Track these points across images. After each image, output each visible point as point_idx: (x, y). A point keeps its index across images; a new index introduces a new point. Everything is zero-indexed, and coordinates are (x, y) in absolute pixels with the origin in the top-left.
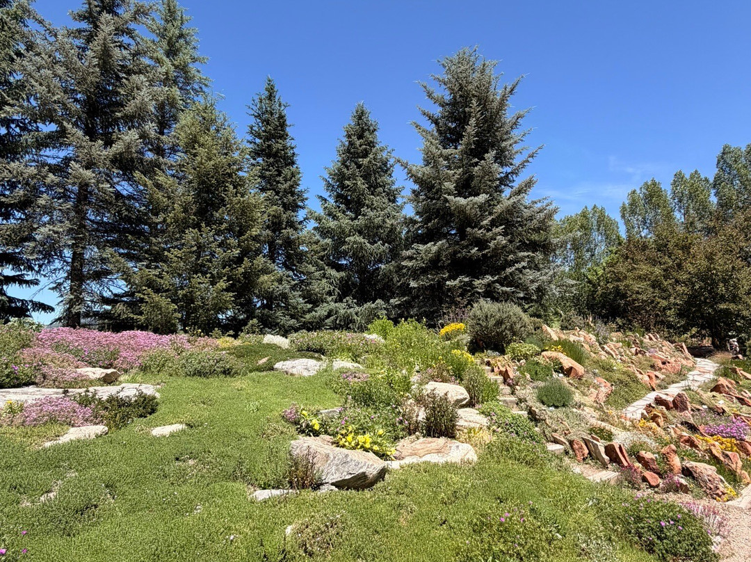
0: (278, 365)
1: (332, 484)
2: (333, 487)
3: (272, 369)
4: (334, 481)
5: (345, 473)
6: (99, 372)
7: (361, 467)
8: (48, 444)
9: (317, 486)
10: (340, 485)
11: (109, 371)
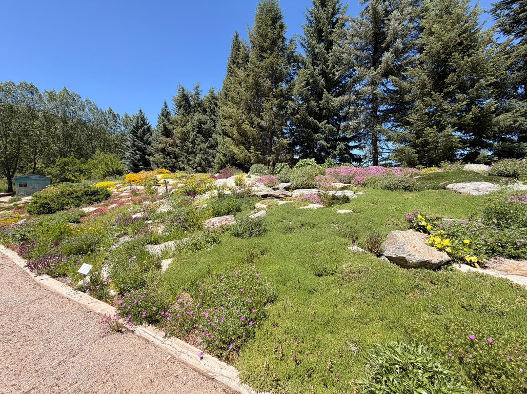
0: (448, 186)
1: (386, 257)
2: (386, 259)
3: (445, 188)
4: (387, 255)
5: (394, 253)
6: (341, 185)
7: (403, 254)
8: (301, 208)
9: (379, 255)
10: (390, 259)
11: (346, 185)
